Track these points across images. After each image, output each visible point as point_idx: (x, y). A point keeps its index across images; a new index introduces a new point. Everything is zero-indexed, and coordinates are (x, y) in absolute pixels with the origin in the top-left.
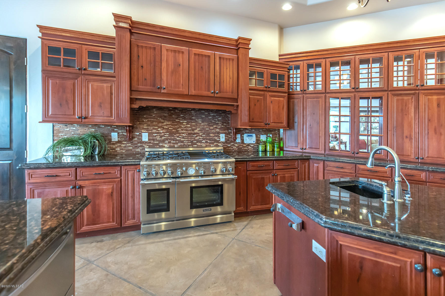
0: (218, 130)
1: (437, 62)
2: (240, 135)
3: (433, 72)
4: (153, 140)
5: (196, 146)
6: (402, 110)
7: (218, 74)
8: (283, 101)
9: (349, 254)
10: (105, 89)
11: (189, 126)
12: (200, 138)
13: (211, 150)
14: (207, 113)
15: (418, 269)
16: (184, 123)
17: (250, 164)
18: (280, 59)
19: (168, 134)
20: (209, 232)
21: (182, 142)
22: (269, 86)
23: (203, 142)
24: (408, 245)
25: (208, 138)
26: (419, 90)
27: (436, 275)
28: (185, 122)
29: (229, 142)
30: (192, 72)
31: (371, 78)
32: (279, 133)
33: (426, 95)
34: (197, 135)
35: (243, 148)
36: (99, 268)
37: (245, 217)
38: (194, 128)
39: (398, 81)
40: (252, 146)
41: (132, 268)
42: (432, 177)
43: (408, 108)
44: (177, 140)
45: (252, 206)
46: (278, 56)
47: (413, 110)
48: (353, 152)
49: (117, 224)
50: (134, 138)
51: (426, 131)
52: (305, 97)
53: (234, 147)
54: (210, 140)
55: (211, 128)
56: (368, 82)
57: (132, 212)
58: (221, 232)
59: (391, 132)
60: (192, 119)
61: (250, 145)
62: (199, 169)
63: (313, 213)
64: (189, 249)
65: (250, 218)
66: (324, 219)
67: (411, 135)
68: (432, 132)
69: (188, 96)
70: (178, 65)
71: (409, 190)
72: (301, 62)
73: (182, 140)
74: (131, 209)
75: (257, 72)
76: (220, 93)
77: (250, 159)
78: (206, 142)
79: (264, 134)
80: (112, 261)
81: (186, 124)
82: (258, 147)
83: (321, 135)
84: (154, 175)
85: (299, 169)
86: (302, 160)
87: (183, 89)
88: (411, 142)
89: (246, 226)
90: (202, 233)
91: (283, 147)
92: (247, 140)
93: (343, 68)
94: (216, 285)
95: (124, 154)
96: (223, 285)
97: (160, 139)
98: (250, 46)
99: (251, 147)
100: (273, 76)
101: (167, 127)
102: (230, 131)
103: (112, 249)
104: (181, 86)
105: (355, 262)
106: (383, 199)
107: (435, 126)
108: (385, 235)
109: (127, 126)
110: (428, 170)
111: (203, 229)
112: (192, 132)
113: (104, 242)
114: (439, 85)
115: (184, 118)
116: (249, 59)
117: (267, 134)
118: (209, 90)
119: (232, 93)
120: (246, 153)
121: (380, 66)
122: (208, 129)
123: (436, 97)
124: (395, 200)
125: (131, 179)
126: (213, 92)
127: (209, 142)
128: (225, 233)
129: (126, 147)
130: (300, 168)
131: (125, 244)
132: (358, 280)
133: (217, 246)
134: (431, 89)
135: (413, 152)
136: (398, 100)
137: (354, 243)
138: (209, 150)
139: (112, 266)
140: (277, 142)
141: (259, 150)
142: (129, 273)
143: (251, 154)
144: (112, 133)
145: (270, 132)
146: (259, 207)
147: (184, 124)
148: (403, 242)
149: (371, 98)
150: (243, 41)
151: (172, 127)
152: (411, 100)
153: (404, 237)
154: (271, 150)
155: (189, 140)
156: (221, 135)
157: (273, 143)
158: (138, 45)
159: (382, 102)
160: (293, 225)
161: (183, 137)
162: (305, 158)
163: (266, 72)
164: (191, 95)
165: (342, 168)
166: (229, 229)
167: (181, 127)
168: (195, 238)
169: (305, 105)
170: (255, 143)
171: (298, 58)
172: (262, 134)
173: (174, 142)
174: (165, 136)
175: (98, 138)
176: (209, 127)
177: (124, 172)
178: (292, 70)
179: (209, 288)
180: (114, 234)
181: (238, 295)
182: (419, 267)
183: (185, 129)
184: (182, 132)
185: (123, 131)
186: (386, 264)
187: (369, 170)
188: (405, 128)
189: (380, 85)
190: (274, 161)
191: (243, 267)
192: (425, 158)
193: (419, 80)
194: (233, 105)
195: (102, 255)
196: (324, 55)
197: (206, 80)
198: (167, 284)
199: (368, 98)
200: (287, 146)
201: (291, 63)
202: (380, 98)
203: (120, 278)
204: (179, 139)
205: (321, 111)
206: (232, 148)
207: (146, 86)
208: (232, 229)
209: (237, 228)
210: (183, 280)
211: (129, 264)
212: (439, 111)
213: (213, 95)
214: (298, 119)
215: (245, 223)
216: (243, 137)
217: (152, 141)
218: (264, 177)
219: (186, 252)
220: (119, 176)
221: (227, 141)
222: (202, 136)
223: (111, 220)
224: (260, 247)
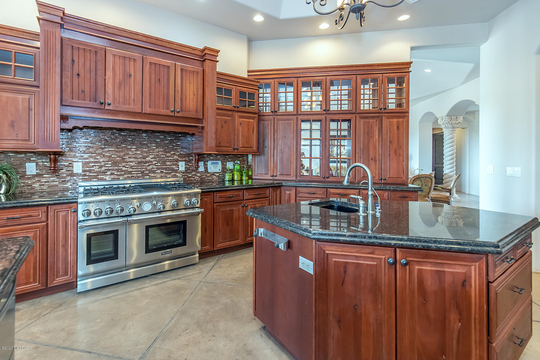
0: (176, 157)
1: (397, 87)
2: (203, 162)
3: (394, 96)
4: (90, 171)
5: (148, 177)
6: (368, 132)
7: (180, 89)
8: (253, 123)
9: (335, 261)
10: (20, 103)
11: (140, 152)
12: (154, 167)
13: (167, 182)
14: (163, 137)
15: (390, 263)
16: (132, 148)
17: (217, 195)
18: (248, 75)
19: (110, 163)
20: (169, 279)
21: (130, 173)
22: (238, 106)
23: (157, 172)
24: (383, 243)
25: (164, 167)
26: (382, 113)
27: (403, 265)
28: (134, 147)
29: (189, 171)
30: (147, 85)
31: (341, 100)
32: (248, 160)
33: (388, 118)
34: (150, 163)
35: (206, 178)
36: (21, 342)
37: (211, 257)
38: (146, 155)
39: (364, 104)
40: (216, 175)
41: (73, 333)
42: (393, 196)
43: (374, 131)
44: (122, 171)
45: (219, 244)
46: (247, 72)
47: (377, 133)
48: (324, 177)
49: (40, 285)
50: (61, 169)
51: (388, 152)
52: (276, 119)
53: (196, 178)
54: (166, 169)
55: (167, 155)
56: (338, 104)
57: (64, 265)
58: (184, 277)
59: (358, 154)
60: (144, 144)
61: (215, 174)
62: (157, 203)
63: (301, 228)
64: (148, 300)
65: (217, 257)
66: (312, 232)
67: (375, 157)
68: (392, 154)
69: (140, 114)
70: (129, 76)
71: (379, 203)
72: (272, 81)
73: (129, 170)
74: (61, 262)
75: (224, 88)
76: (182, 111)
77: (218, 189)
78: (162, 172)
79: (231, 161)
80: (39, 331)
81: (135, 150)
82: (224, 176)
83: (292, 160)
84: (98, 215)
85: (270, 197)
86: (274, 188)
87: (134, 106)
88: (376, 164)
89: (213, 267)
90: (160, 281)
91: (252, 175)
92: (211, 168)
93: (314, 89)
94: (187, 331)
95: (45, 192)
96: (196, 330)
97: (100, 170)
98: (218, 59)
99: (216, 177)
100: (242, 94)
101: (109, 155)
102: (191, 158)
103: (35, 317)
104: (132, 102)
105: (340, 267)
106: (359, 212)
107: (395, 148)
108: (365, 237)
109: (51, 153)
110: (390, 190)
111: (162, 276)
112: (144, 160)
113: (21, 311)
114: (398, 108)
115: (133, 143)
116: (217, 73)
117: (234, 161)
118: (168, 109)
119: (196, 112)
120: (210, 183)
121: (348, 88)
122: (164, 156)
123: (396, 120)
124: (368, 212)
125: (63, 222)
126: (173, 111)
127: (164, 172)
128: (189, 277)
129: (49, 182)
130: (272, 196)
131: (55, 308)
132: (343, 284)
133: (182, 291)
134: (392, 112)
135: (377, 173)
136: (364, 122)
137: (339, 250)
138: (166, 182)
139: (42, 336)
140: (246, 170)
141: (225, 180)
142: (70, 340)
143: (215, 184)
144: (26, 164)
145: (238, 159)
146: (227, 244)
147: (133, 150)
148: (379, 241)
149: (341, 121)
150: (210, 52)
151: (116, 155)
152: (376, 123)
153: (380, 237)
154: (239, 179)
155: (139, 170)
156: (180, 163)
157: (241, 171)
158: (72, 46)
159: (350, 124)
160: (279, 245)
161: (131, 167)
162: (277, 185)
163: (234, 89)
164: (145, 113)
165: (314, 193)
166: (194, 272)
167: (128, 154)
168: (153, 288)
169: (276, 128)
170: (220, 171)
171: (269, 76)
172: (229, 161)
173: (119, 173)
174: (107, 165)
175: (6, 171)
176: (165, 154)
177: (52, 213)
178: (262, 88)
179: (180, 335)
180: (34, 300)
181: (215, 336)
182: (391, 260)
183: (134, 156)
184: (130, 160)
185: (44, 160)
186: (365, 264)
187: (339, 194)
188: (370, 151)
189: (348, 108)
190: (244, 190)
191: (217, 308)
192: (387, 179)
193: (382, 103)
194: (197, 127)
195: (23, 326)
196: (296, 74)
197: (164, 96)
198: (126, 342)
199: (338, 121)
200: (256, 174)
201: (261, 81)
202: (349, 121)
203: (58, 347)
204: (126, 169)
205: (292, 134)
206: (193, 179)
207: (85, 101)
208: (197, 272)
209: (203, 270)
210: (147, 334)
211: (66, 330)
212: (398, 133)
213: (172, 114)
214: (269, 143)
215: (212, 264)
216: (207, 165)
217: (88, 173)
218: (233, 209)
219: (144, 304)
220: (44, 219)
221: (187, 170)
222: (157, 164)
223: (32, 280)
224: (232, 285)
